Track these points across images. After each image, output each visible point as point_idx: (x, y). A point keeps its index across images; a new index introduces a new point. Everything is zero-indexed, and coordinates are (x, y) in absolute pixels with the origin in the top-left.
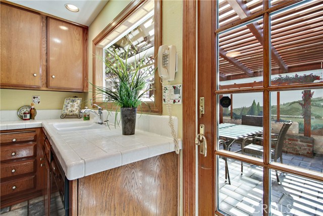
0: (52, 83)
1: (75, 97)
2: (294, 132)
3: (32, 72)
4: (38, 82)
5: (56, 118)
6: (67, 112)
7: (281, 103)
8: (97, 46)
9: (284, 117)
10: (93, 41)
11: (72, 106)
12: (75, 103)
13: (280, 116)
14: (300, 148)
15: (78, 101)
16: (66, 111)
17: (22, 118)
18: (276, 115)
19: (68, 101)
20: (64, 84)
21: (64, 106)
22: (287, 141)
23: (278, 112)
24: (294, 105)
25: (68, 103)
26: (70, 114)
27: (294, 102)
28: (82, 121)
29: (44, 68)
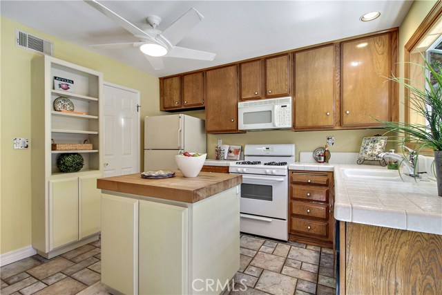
0: (347, 121)
1: (378, 135)
3: (325, 111)
4: (331, 121)
5: (351, 163)
6: (366, 156)
8: (413, 52)
10: (406, 47)
11: (373, 148)
12: (377, 144)
15: (382, 141)
16: (364, 155)
17: (317, 160)
19: (367, 141)
20: (361, 119)
21: (362, 148)
25: (368, 145)
26: (370, 159)
28: (386, 171)
29: (338, 104)
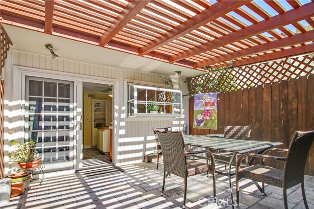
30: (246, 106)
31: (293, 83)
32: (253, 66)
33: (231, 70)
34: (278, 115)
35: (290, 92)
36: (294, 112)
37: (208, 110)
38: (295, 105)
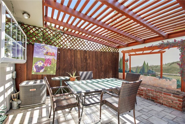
2: (173, 87)
7: (164, 63)
9: (166, 75)
13: (163, 73)
14: (173, 102)
18: (160, 73)
22: (163, 94)
23: (161, 71)
24: (173, 65)
27: (173, 63)
30: (69, 59)
31: (88, 52)
32: (74, 38)
33: (63, 34)
34: (83, 65)
35: (87, 55)
36: (89, 64)
37: (49, 59)
38: (89, 61)
